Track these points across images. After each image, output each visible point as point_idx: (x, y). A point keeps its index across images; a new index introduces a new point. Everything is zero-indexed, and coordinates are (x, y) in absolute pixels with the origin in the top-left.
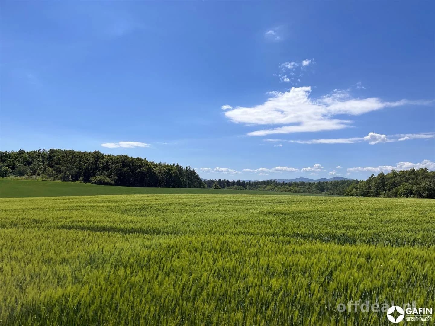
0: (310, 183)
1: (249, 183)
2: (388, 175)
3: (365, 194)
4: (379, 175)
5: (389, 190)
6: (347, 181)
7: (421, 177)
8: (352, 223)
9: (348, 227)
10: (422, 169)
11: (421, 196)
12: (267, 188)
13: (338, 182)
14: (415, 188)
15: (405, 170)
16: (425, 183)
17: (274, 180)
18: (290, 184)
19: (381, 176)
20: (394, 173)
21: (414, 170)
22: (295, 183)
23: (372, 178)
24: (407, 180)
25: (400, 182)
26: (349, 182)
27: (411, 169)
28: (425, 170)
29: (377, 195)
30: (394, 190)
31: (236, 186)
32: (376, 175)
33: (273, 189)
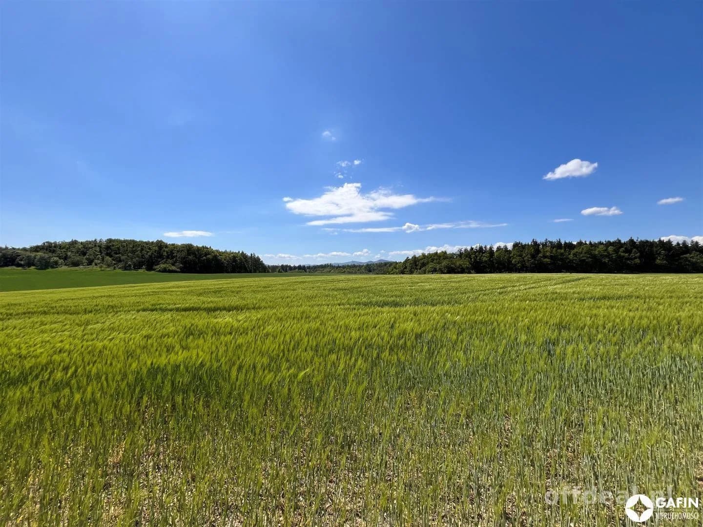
0: (360, 266)
1: (309, 267)
2: (420, 256)
3: (403, 273)
4: (412, 257)
5: (420, 269)
6: (389, 263)
7: (442, 258)
8: (398, 293)
9: (396, 296)
10: (443, 252)
11: (443, 273)
12: (325, 270)
13: (382, 263)
14: (438, 267)
15: (431, 253)
16: (445, 263)
17: (330, 264)
18: (344, 267)
19: (414, 258)
20: (424, 255)
21: (437, 253)
22: (348, 266)
23: (407, 260)
24: (433, 260)
25: (428, 263)
26: (391, 264)
27: (435, 251)
28: (445, 253)
29: (411, 273)
30: (423, 269)
31: (297, 270)
32: (410, 258)
33: (330, 271)
